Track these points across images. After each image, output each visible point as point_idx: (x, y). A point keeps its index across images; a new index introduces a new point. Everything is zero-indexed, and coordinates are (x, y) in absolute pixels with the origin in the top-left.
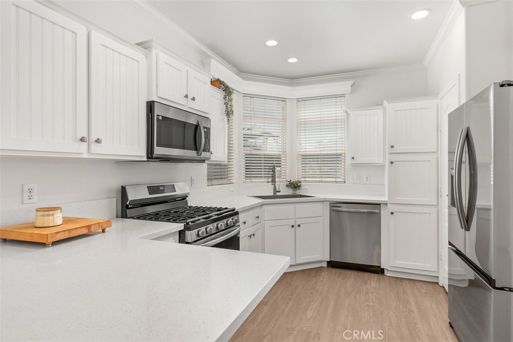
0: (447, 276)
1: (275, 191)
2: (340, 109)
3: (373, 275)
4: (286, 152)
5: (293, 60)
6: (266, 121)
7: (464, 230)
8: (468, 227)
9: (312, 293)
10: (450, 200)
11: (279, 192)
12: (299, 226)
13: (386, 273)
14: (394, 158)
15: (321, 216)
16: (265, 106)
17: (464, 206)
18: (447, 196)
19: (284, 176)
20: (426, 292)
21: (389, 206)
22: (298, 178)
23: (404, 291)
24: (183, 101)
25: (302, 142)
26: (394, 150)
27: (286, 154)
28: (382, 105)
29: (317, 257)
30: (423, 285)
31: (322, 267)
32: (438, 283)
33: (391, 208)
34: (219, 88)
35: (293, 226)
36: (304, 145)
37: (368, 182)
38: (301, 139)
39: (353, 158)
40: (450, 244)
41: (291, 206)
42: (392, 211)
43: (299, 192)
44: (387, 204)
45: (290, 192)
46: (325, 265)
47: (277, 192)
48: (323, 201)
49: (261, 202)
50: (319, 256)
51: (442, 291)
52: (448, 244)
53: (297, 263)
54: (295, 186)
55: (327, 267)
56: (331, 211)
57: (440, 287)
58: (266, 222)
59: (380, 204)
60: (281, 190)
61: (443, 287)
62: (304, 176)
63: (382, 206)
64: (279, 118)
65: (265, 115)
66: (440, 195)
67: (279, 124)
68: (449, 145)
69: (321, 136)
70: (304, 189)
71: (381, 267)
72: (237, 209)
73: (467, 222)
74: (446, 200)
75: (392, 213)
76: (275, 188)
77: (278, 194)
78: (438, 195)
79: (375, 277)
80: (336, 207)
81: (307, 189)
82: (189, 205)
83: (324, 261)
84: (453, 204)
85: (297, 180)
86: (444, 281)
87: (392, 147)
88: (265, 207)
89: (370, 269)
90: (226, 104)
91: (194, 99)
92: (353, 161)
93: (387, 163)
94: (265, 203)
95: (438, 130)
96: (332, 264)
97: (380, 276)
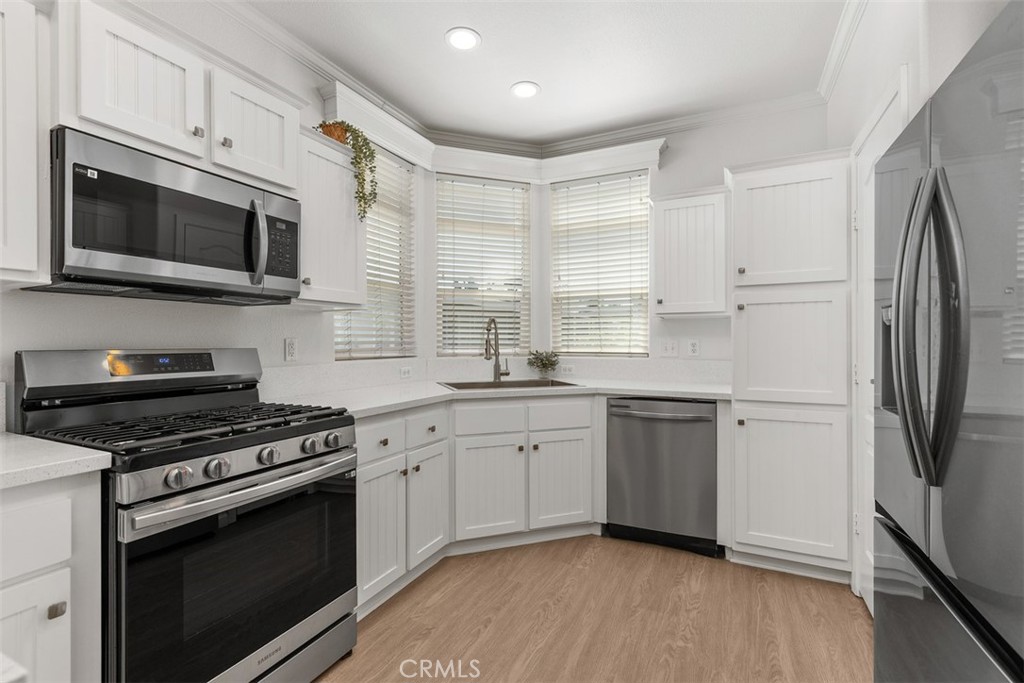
0: (871, 573)
1: (498, 373)
2: (639, 201)
3: (699, 558)
4: (529, 293)
5: (525, 91)
6: (485, 231)
7: (922, 481)
8: (937, 476)
9: (546, 604)
10: (880, 394)
11: (507, 374)
12: (536, 447)
13: (728, 555)
14: (745, 297)
15: (588, 427)
16: (484, 200)
17: (925, 408)
18: (872, 382)
19: (527, 342)
20: (818, 614)
21: (735, 406)
22: (554, 348)
23: (766, 606)
24: (195, 146)
25: (561, 273)
26: (745, 280)
27: (529, 299)
28: (723, 183)
29: (579, 514)
30: (813, 592)
31: (592, 536)
32: (849, 586)
33: (739, 410)
34: (344, 141)
35: (521, 449)
36: (566, 278)
37: (696, 354)
38: (561, 268)
39: (660, 302)
40: (879, 508)
41: (519, 405)
42: (741, 419)
43: (551, 376)
44: (729, 401)
45: (534, 375)
46: (598, 532)
47: (502, 374)
48: (593, 395)
49: (449, 395)
50: (582, 512)
51: (860, 610)
52: (874, 509)
53: (533, 526)
54: (545, 362)
55: (603, 535)
56: (610, 415)
57: (854, 599)
58: (457, 439)
59: (714, 402)
60: (510, 370)
61: (862, 598)
62: (566, 343)
63: (720, 406)
64: (515, 226)
65: (483, 218)
66: (854, 382)
67: (514, 237)
68: (876, 263)
69: (600, 259)
70: (565, 370)
71: (718, 543)
72: (352, 409)
73: (935, 458)
74: (868, 394)
75: (741, 423)
76: (497, 366)
77: (503, 379)
78: (851, 382)
79: (704, 563)
80: (620, 406)
81: (570, 370)
82: (261, 401)
83: (596, 523)
84: (888, 400)
85: (550, 350)
86: (864, 584)
87: (742, 271)
88: (458, 407)
89: (694, 545)
90: (359, 177)
91: (226, 143)
92: (661, 309)
93: (732, 312)
94: (455, 398)
95: (851, 229)
96: (612, 531)
97: (716, 562)
